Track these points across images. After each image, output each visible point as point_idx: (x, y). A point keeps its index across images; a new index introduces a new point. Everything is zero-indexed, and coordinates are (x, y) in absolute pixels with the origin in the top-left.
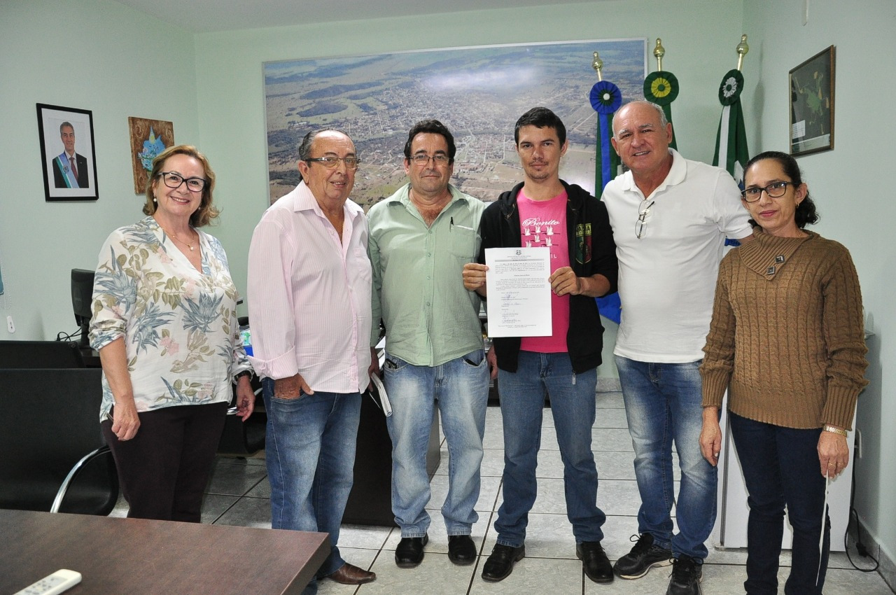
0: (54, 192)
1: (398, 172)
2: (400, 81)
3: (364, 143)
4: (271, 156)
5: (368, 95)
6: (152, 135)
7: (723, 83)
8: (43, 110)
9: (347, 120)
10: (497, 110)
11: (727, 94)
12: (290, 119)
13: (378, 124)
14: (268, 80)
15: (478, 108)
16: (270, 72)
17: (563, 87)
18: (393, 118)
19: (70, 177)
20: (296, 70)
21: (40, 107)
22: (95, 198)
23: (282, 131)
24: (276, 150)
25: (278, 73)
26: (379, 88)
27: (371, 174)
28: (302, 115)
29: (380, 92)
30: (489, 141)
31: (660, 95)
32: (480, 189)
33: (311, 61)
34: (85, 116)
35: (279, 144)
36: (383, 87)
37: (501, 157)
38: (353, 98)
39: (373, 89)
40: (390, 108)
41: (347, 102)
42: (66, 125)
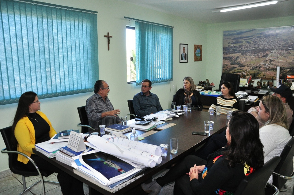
0: (181, 61)
1: (255, 58)
2: (257, 36)
3: (247, 51)
4: (224, 53)
5: (249, 39)
6: (198, 48)
8: (181, 45)
9: (243, 45)
10: (283, 43)
13: (251, 46)
14: (224, 35)
15: (278, 43)
16: (225, 33)
18: (255, 45)
19: (184, 58)
20: (231, 33)
21: (180, 44)
22: (187, 62)
23: (227, 47)
25: (227, 33)
26: (251, 38)
27: (248, 58)
28: (232, 44)
29: (252, 39)
30: (280, 51)
32: (276, 63)
33: (235, 31)
34: (187, 45)
35: (226, 50)
36: (253, 37)
37: (283, 55)
38: (245, 40)
39: (250, 38)
40: (254, 42)
41: (243, 41)
42: (184, 47)
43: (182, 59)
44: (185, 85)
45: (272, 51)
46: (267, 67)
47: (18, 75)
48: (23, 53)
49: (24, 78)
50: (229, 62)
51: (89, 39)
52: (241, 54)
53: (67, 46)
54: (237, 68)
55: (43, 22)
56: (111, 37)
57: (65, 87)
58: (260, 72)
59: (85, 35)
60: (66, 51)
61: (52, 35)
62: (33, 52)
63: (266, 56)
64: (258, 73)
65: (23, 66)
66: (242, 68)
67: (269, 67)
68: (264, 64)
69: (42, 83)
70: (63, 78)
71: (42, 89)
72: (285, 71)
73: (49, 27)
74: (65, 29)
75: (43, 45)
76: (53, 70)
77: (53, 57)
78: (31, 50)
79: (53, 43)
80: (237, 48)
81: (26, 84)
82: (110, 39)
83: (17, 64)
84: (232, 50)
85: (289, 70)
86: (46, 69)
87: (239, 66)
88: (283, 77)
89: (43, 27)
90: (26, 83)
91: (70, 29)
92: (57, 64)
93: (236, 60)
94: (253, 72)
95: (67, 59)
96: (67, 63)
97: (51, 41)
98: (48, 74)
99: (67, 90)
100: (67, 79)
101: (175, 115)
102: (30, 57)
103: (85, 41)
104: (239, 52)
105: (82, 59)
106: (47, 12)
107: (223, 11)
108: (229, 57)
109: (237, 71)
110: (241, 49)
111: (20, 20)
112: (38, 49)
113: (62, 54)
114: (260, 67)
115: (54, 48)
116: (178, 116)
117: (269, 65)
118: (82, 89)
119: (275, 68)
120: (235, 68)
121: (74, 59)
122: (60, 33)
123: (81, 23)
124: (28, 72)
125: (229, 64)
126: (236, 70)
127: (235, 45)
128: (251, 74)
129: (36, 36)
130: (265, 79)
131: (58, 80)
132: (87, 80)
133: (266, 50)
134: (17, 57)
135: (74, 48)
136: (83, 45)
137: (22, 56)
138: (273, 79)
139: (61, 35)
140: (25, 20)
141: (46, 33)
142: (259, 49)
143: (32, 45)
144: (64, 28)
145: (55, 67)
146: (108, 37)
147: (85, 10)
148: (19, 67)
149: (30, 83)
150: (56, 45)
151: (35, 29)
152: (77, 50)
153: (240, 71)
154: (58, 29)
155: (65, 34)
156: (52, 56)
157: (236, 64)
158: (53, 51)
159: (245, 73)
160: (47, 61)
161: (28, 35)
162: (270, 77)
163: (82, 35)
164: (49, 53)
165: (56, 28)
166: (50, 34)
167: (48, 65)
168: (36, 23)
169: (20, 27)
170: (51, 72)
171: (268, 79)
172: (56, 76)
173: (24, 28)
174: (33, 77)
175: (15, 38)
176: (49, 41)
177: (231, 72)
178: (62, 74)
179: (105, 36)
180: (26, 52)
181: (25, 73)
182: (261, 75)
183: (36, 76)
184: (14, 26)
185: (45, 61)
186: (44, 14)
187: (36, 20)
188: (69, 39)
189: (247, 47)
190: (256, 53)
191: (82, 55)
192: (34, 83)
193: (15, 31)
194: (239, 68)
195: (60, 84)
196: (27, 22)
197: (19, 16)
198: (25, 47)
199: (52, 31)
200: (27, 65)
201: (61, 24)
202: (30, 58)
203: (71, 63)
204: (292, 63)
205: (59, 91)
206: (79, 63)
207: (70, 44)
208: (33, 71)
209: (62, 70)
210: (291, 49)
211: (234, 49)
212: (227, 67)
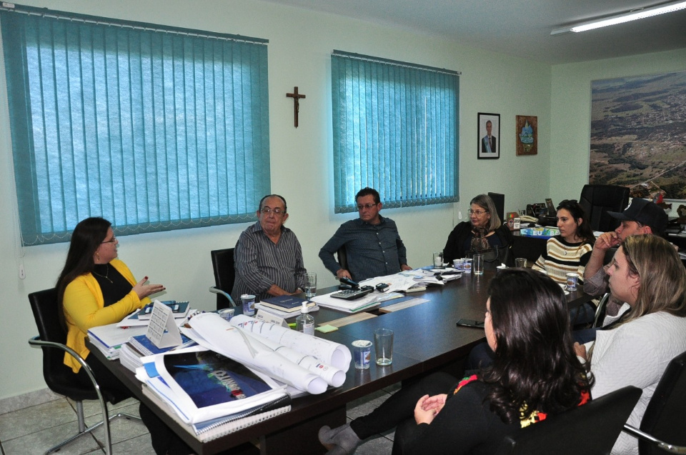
0: (482, 155)
1: (673, 146)
2: (680, 90)
3: (653, 128)
4: (592, 135)
5: (657, 99)
6: (527, 124)
8: (481, 116)
9: (641, 114)
12: (606, 114)
13: (662, 117)
14: (594, 91)
16: (595, 87)
18: (673, 113)
19: (488, 147)
20: (612, 85)
21: (479, 114)
22: (498, 158)
23: (600, 121)
24: (595, 132)
25: (600, 87)
26: (666, 94)
27: (655, 147)
28: (612, 111)
29: (666, 97)
33: (622, 79)
34: (497, 117)
35: (598, 128)
36: (668, 93)
38: (646, 101)
39: (661, 95)
40: (672, 106)
41: (643, 104)
42: (489, 122)
43: (484, 150)
47: (85, 180)
48: (97, 132)
49: (98, 187)
50: (605, 157)
51: (247, 100)
52: (636, 137)
53: (195, 119)
54: (625, 173)
55: (143, 66)
56: (303, 97)
57: (189, 210)
59: (238, 93)
60: (194, 129)
61: (161, 93)
62: (118, 132)
64: (682, 185)
65: (95, 162)
66: (639, 173)
69: (136, 199)
70: (186, 188)
71: (137, 211)
73: (155, 75)
74: (192, 78)
75: (141, 116)
76: (161, 171)
77: (162, 141)
78: (114, 125)
79: (162, 112)
80: (627, 121)
81: (101, 201)
82: (300, 101)
83: (82, 156)
84: (613, 127)
86: (146, 167)
87: (632, 167)
89: (141, 77)
90: (101, 197)
91: (202, 80)
92: (172, 157)
93: (625, 151)
94: (667, 182)
95: (194, 146)
96: (195, 155)
97: (158, 105)
98: (151, 178)
99: (194, 215)
100: (193, 192)
101: (434, 280)
102: (112, 141)
103: (238, 105)
104: (632, 131)
105: (230, 147)
106: (151, 44)
107: (578, 29)
108: (605, 146)
109: (627, 179)
110: (635, 124)
111: (91, 62)
112: (130, 124)
113: (184, 134)
115: (165, 121)
116: (441, 283)
118: (228, 215)
120: (623, 171)
121: (211, 147)
122: (179, 88)
123: (230, 67)
124: (105, 174)
125: (607, 163)
126: (622, 177)
127: (620, 115)
128: (662, 188)
129: (125, 96)
131: (173, 194)
132: (241, 195)
134: (82, 142)
135: (211, 121)
136: (232, 116)
137: (94, 139)
139: (183, 94)
140: (103, 61)
141: (147, 87)
143: (117, 116)
144: (189, 77)
145: (167, 165)
146: (296, 96)
147: (238, 37)
148: (86, 162)
149: (111, 197)
150: (170, 116)
151: (124, 80)
152: (220, 127)
153: (633, 180)
154: (176, 80)
155: (192, 90)
156: (160, 140)
157: (623, 161)
158: (163, 129)
159: (646, 185)
160: (150, 150)
161: (107, 93)
163: (231, 92)
164: (154, 132)
165: (172, 77)
166: (158, 90)
167: (150, 160)
168: (127, 68)
169: (91, 77)
170: (156, 174)
172: (168, 184)
173: (100, 78)
174: (118, 186)
175: (80, 100)
176: (153, 107)
177: (612, 181)
178: (183, 181)
179: (288, 95)
180: (102, 129)
181: (99, 175)
183: (124, 183)
184: (78, 74)
185: (145, 150)
186: (145, 47)
187: (127, 61)
188: (200, 102)
189: (654, 120)
190: (677, 134)
191: (230, 138)
192: (118, 198)
193: (79, 84)
194: (633, 172)
195: (177, 202)
196: (105, 65)
197: (90, 54)
198: (102, 120)
199: (161, 85)
200: (105, 159)
201: (182, 69)
202: (112, 144)
203: (204, 156)
205: (174, 217)
206: (223, 156)
207: (203, 114)
208: (117, 173)
209: (182, 171)
211: (618, 126)
212: (601, 171)
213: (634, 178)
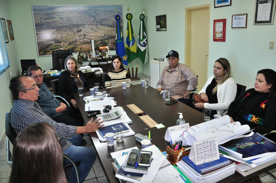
1: (70, 33)
2: (69, 12)
3: (61, 26)
5: (62, 15)
6: (10, 24)
7: (140, 16)
9: (56, 21)
10: (92, 19)
11: (142, 18)
12: (41, 20)
13: (64, 22)
14: (34, 10)
15: (88, 19)
16: (34, 8)
17: (106, 15)
18: (68, 21)
19: (6, 37)
20: (42, 8)
22: (8, 42)
23: (39, 23)
24: (37, 28)
25: (37, 8)
26: (64, 13)
27: (64, 34)
28: (44, 19)
29: (65, 15)
30: (91, 26)
31: (129, 18)
32: (89, 37)
34: (4, 20)
37: (94, 30)
38: (58, 15)
40: (67, 18)
41: (56, 17)
42: (3, 23)
43: (5, 39)
44: (71, 66)
45: (84, 27)
46: (83, 41)
52: (55, 30)
54: (53, 45)
58: (77, 46)
63: (80, 31)
64: (75, 48)
66: (59, 45)
67: (84, 41)
68: (79, 38)
72: (97, 43)
80: (51, 24)
84: (45, 26)
85: (100, 42)
87: (56, 42)
88: (97, 49)
93: (52, 36)
94: (70, 47)
104: (53, 28)
109: (55, 47)
110: (54, 25)
114: (76, 42)
117: (84, 39)
119: (89, 41)
120: (52, 44)
125: (44, 41)
126: (53, 47)
127: (47, 21)
130: (83, 52)
133: (79, 25)
138: (89, 51)
142: (73, 24)
153: (57, 48)
157: (52, 40)
159: (62, 49)
162: (86, 50)
171: (85, 52)
177: (48, 49)
182: (78, 49)
189: (61, 23)
190: (70, 29)
194: (56, 44)
204: (101, 36)
210: (99, 24)
211: (47, 25)
212: (43, 45)
213: (57, 47)
